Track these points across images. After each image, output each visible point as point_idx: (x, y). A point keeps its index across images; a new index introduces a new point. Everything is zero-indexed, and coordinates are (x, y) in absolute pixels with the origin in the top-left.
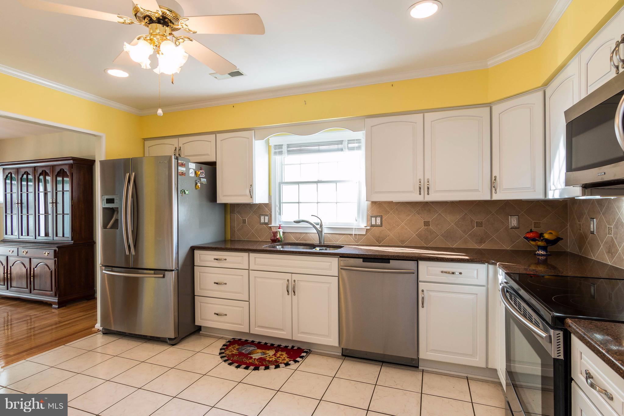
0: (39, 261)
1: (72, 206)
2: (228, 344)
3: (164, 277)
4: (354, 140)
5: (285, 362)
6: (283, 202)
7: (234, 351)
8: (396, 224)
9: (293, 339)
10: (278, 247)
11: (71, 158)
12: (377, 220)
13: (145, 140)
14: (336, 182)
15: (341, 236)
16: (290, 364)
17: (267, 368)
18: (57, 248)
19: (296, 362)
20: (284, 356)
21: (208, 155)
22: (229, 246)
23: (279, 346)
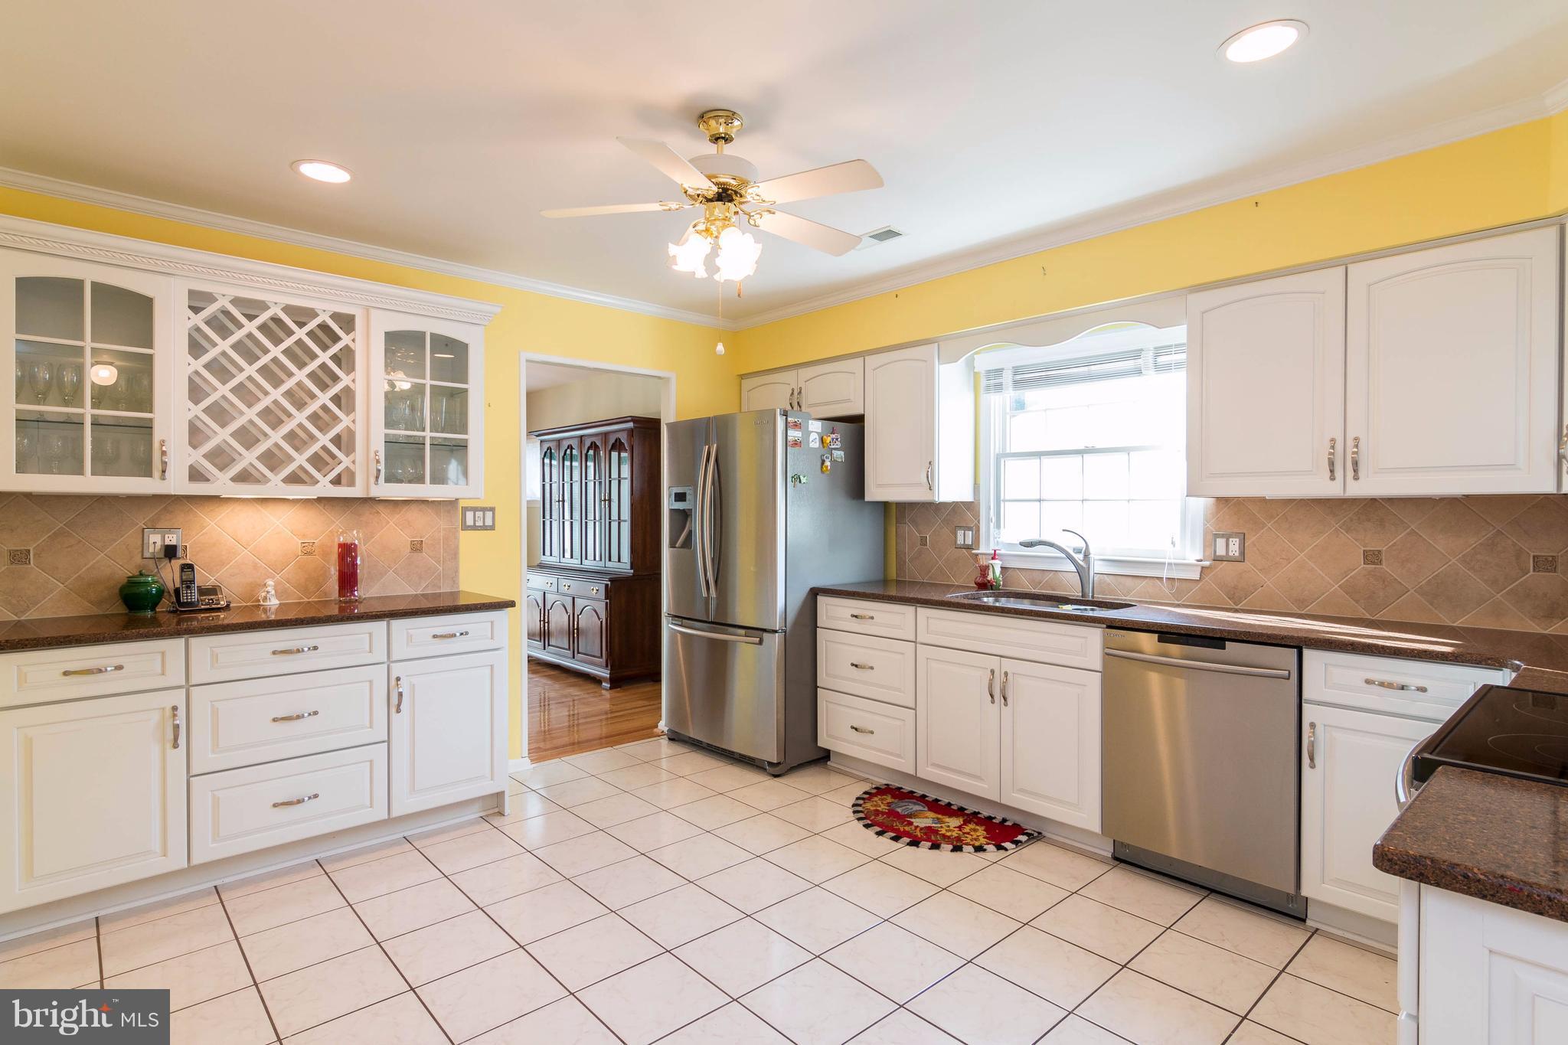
0: (586, 602)
1: (632, 505)
2: (874, 791)
3: (761, 642)
4: (1170, 346)
5: (977, 844)
6: (1007, 498)
7: (883, 806)
8: (1284, 557)
9: (1002, 802)
10: (985, 599)
11: (630, 418)
12: (1231, 544)
13: (742, 377)
14: (1127, 450)
15: (1138, 581)
16: (985, 850)
17: (935, 846)
18: (610, 581)
19: (1000, 848)
20: (978, 834)
21: (849, 400)
22: (893, 592)
23: (976, 814)
